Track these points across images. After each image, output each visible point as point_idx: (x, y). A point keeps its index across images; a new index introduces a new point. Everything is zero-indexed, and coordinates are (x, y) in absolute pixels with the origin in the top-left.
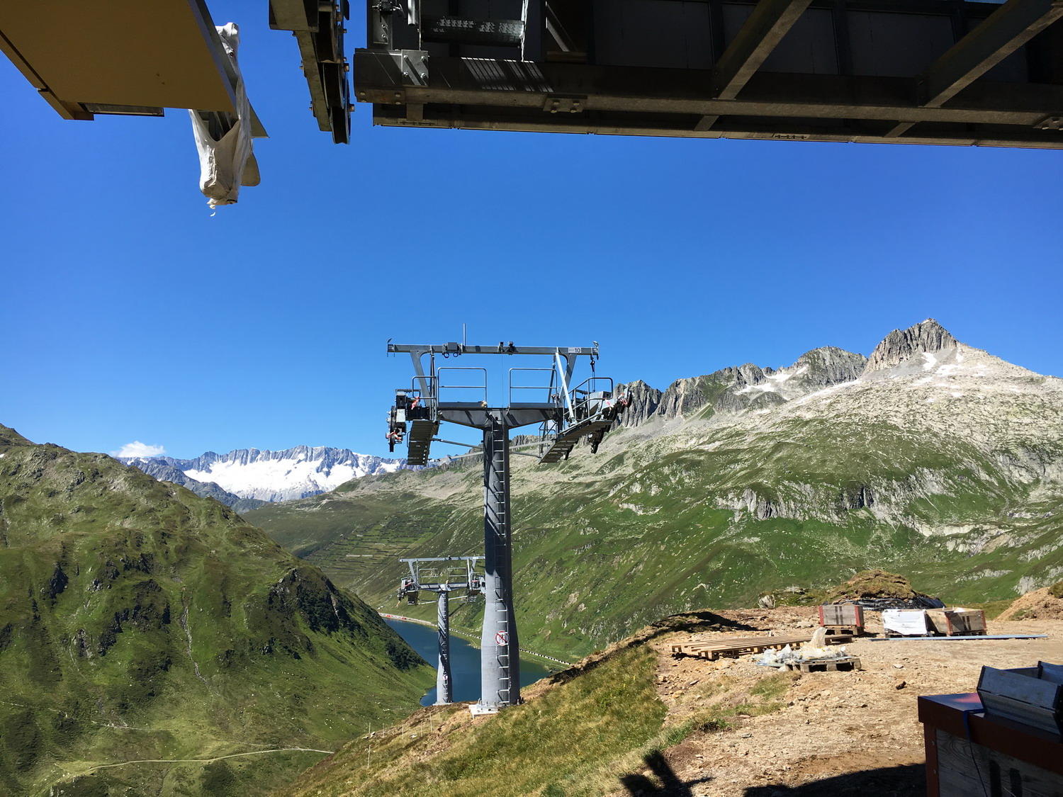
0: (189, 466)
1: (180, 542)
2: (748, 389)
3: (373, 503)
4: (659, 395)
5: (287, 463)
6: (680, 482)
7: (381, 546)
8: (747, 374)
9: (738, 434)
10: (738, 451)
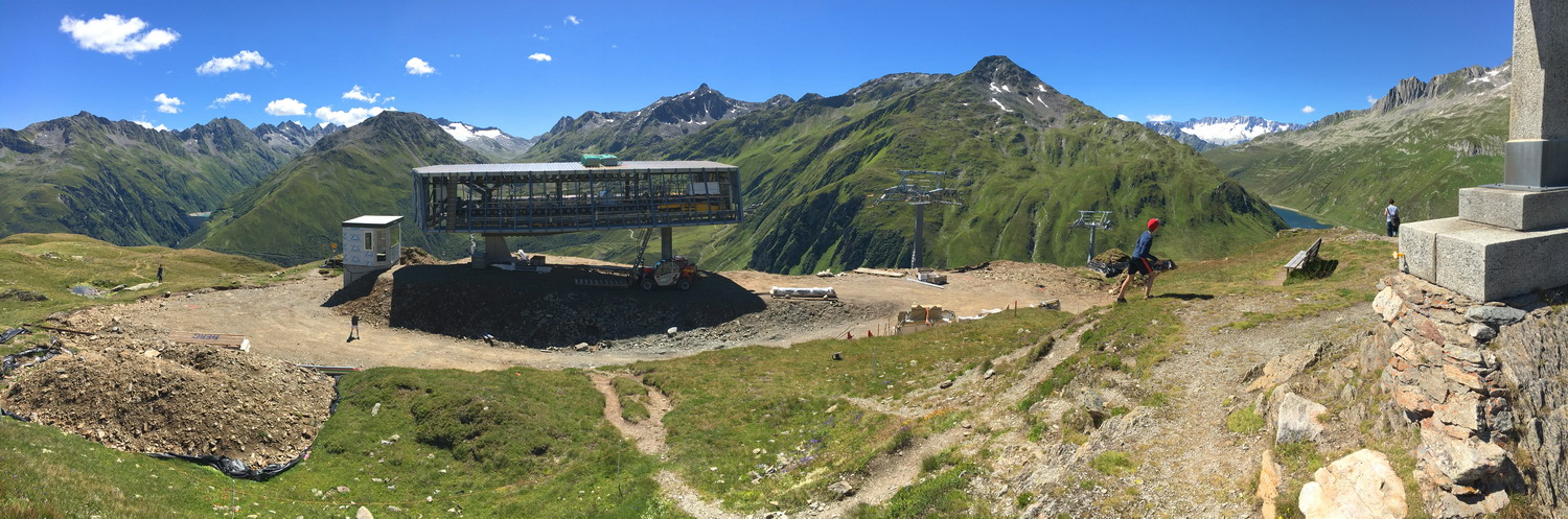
0: (1183, 126)
1: (1170, 166)
2: (1475, 80)
3: (1272, 148)
4: (1425, 85)
5: (1230, 125)
6: (1431, 136)
7: (1275, 170)
8: (1475, 71)
9: (1464, 108)
10: (1463, 118)
